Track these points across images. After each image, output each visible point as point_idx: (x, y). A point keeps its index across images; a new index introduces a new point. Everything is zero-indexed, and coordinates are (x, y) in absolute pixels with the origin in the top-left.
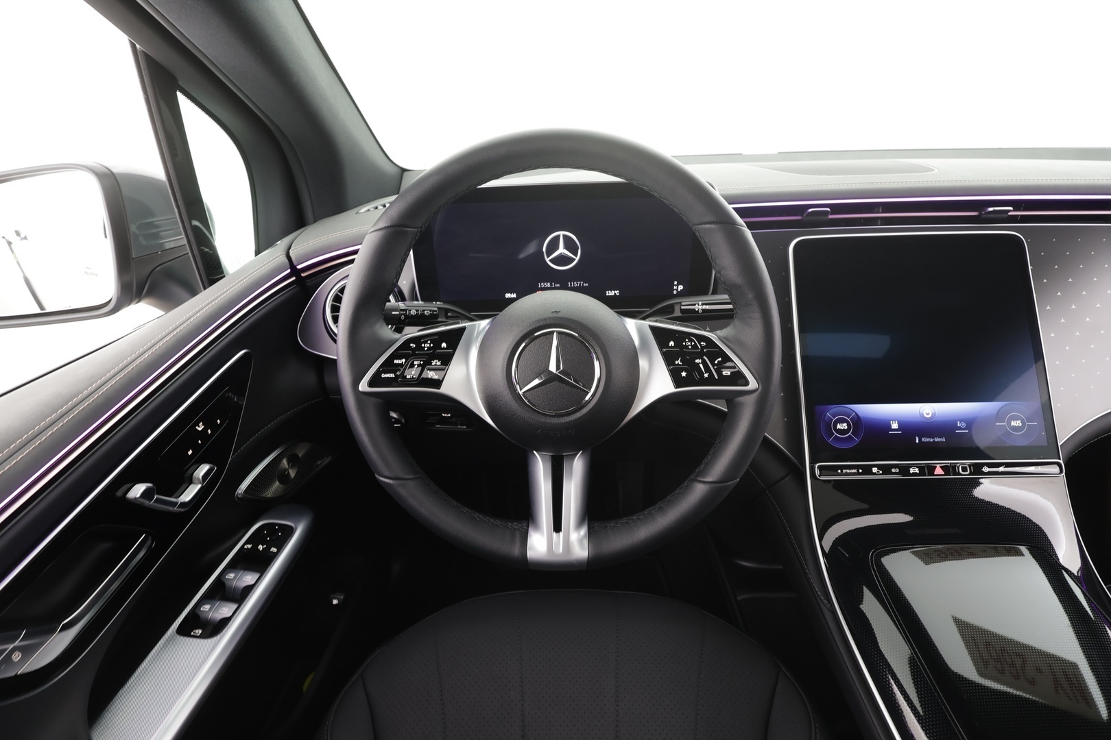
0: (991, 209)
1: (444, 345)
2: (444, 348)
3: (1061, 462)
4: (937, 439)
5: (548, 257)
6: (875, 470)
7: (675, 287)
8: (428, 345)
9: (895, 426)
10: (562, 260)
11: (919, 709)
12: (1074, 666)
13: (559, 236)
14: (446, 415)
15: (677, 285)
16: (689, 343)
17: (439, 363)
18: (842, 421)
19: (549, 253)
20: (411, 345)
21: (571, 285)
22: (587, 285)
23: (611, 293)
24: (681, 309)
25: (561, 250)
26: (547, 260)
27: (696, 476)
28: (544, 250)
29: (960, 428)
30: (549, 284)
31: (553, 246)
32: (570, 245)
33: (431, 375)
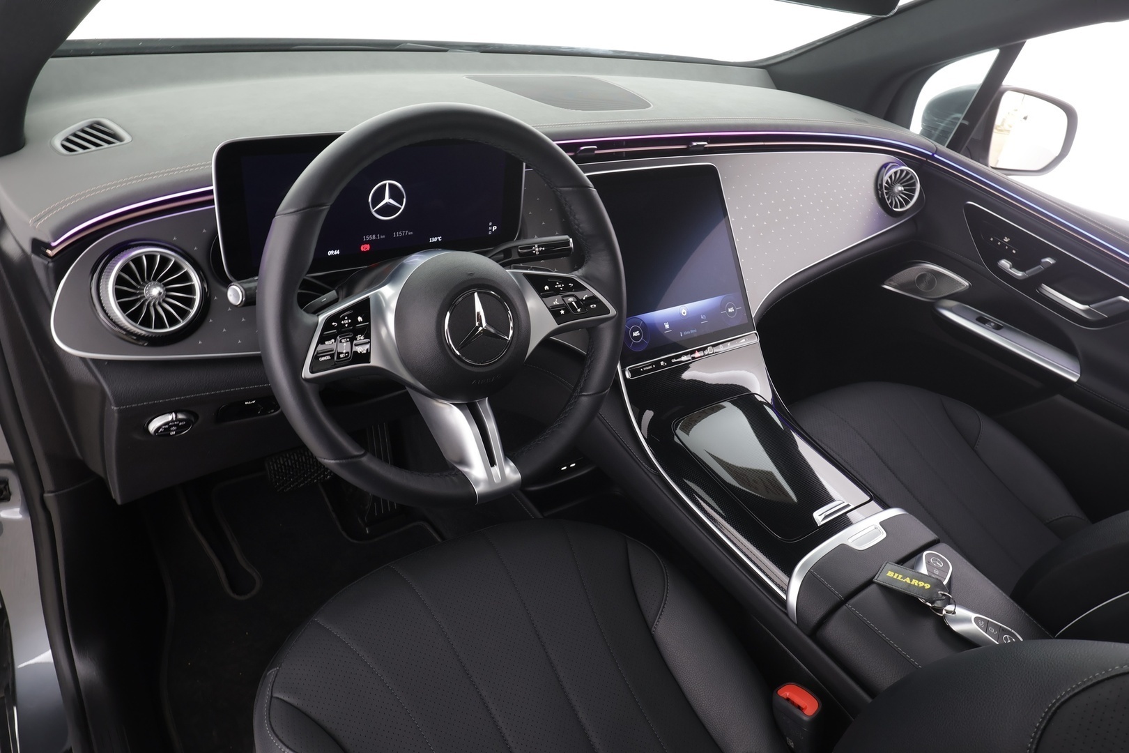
0: (695, 144)
1: (360, 319)
2: (361, 322)
3: (756, 332)
4: (692, 331)
5: (373, 209)
6: (662, 363)
7: (490, 228)
8: (347, 321)
9: (667, 326)
10: (388, 210)
11: (721, 512)
12: (770, 474)
13: (385, 185)
14: (249, 403)
15: (492, 226)
16: (560, 286)
17: (362, 338)
18: (635, 330)
19: (375, 203)
20: (333, 324)
21: (396, 235)
22: (412, 233)
23: (435, 240)
24: (519, 252)
25: (387, 199)
26: (373, 211)
27: (581, 392)
28: (370, 200)
29: (703, 320)
30: (374, 236)
31: (379, 195)
32: (395, 194)
33: (360, 349)
